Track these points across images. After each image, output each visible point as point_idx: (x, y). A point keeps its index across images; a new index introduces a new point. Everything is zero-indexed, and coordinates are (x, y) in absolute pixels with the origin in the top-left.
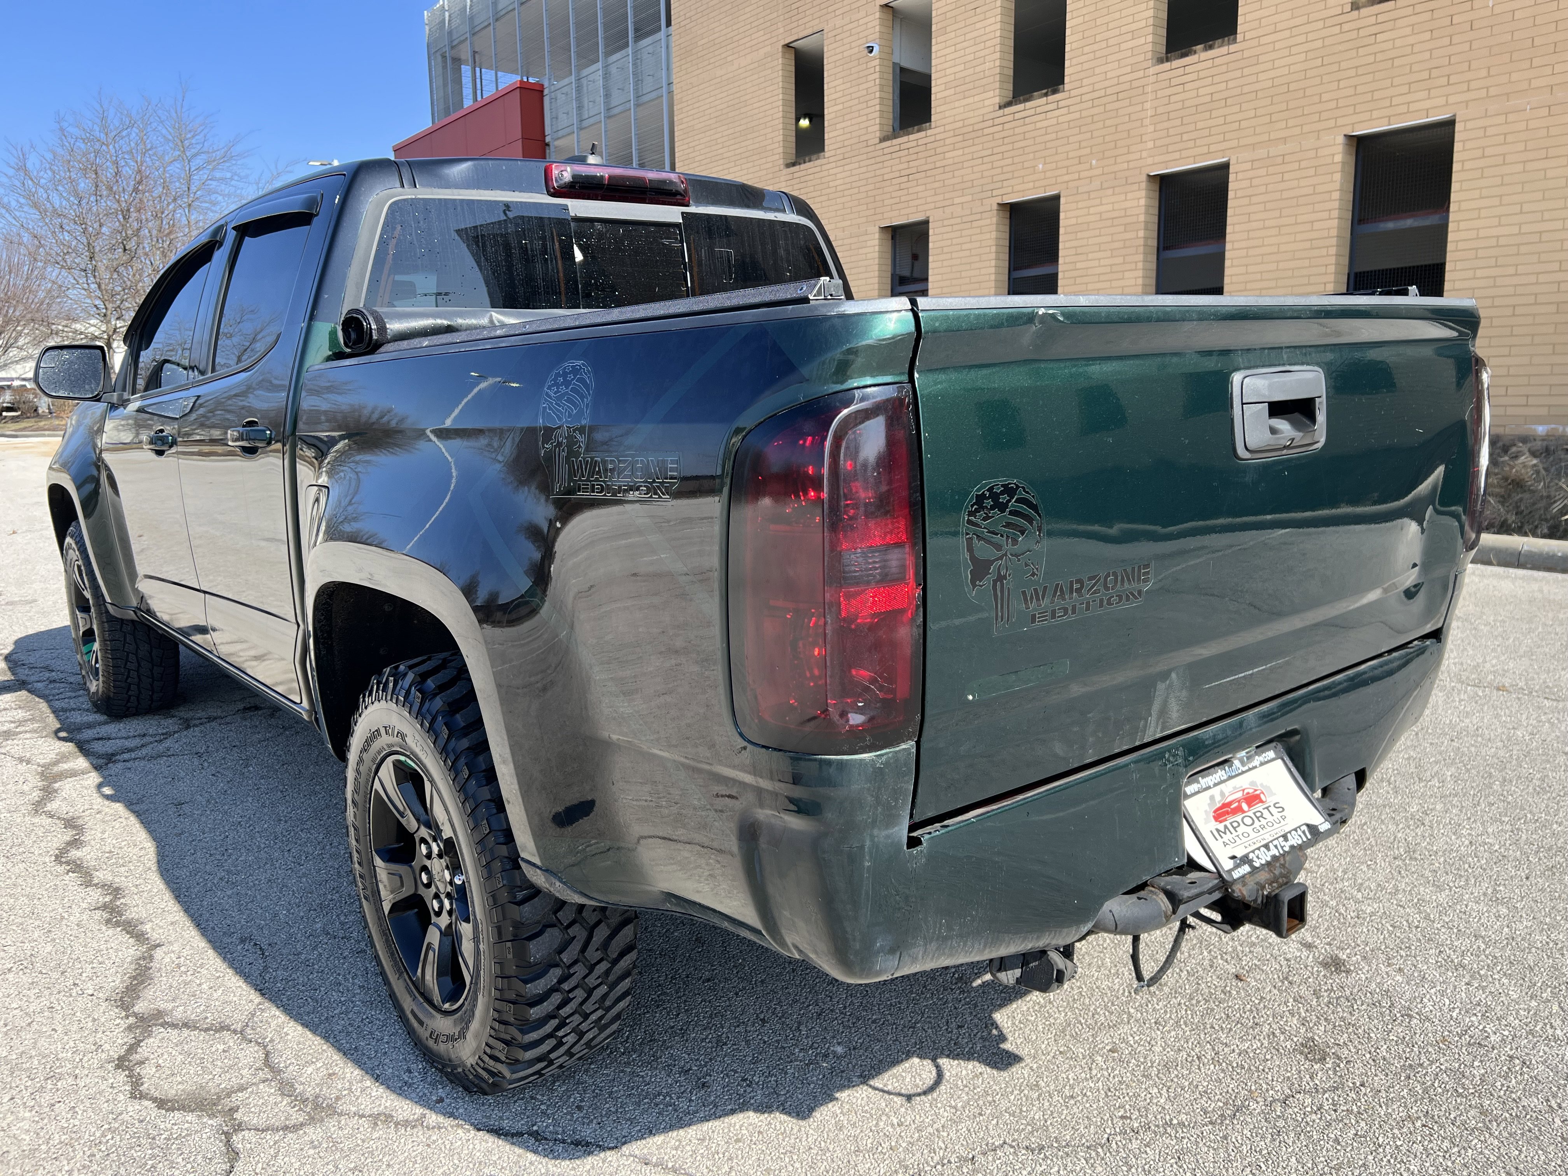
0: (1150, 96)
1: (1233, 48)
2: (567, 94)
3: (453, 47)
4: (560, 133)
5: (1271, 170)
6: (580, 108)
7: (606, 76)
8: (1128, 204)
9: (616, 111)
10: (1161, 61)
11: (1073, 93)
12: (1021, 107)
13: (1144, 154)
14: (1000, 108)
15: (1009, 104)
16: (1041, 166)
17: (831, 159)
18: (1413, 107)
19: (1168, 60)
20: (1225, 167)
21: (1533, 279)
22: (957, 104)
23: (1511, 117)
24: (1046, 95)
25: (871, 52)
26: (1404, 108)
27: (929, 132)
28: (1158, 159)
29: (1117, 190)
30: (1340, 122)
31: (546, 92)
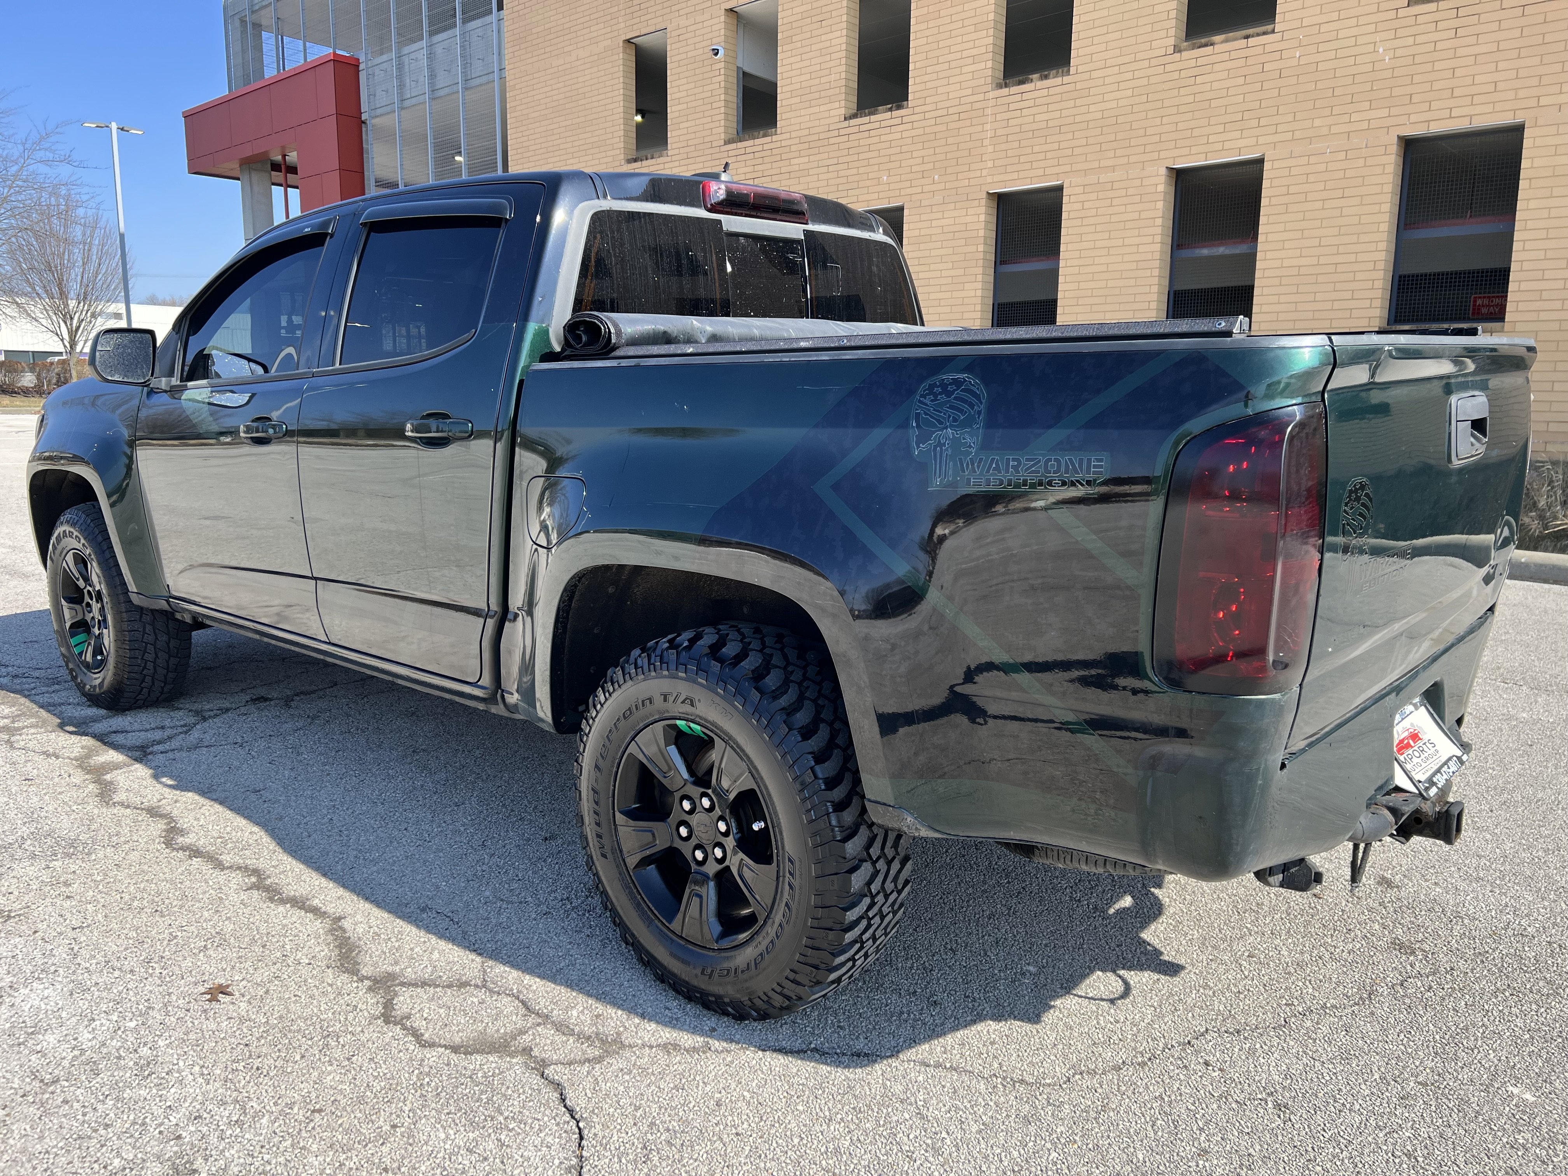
0: (990, 119)
1: (1066, 79)
2: (385, 71)
3: (253, 12)
4: (379, 112)
5: (1101, 195)
6: (401, 86)
7: (431, 56)
8: (968, 219)
9: (441, 93)
10: (1000, 86)
11: (917, 110)
12: (866, 119)
13: (985, 173)
14: (845, 119)
15: (854, 116)
16: (885, 178)
17: (674, 158)
18: (1227, 145)
19: (1006, 86)
20: (1059, 189)
21: (1328, 306)
22: (803, 112)
23: (1313, 159)
24: (891, 110)
25: (716, 54)
26: (1219, 146)
27: (775, 138)
28: (996, 178)
29: (958, 205)
30: (1163, 155)
31: (362, 67)
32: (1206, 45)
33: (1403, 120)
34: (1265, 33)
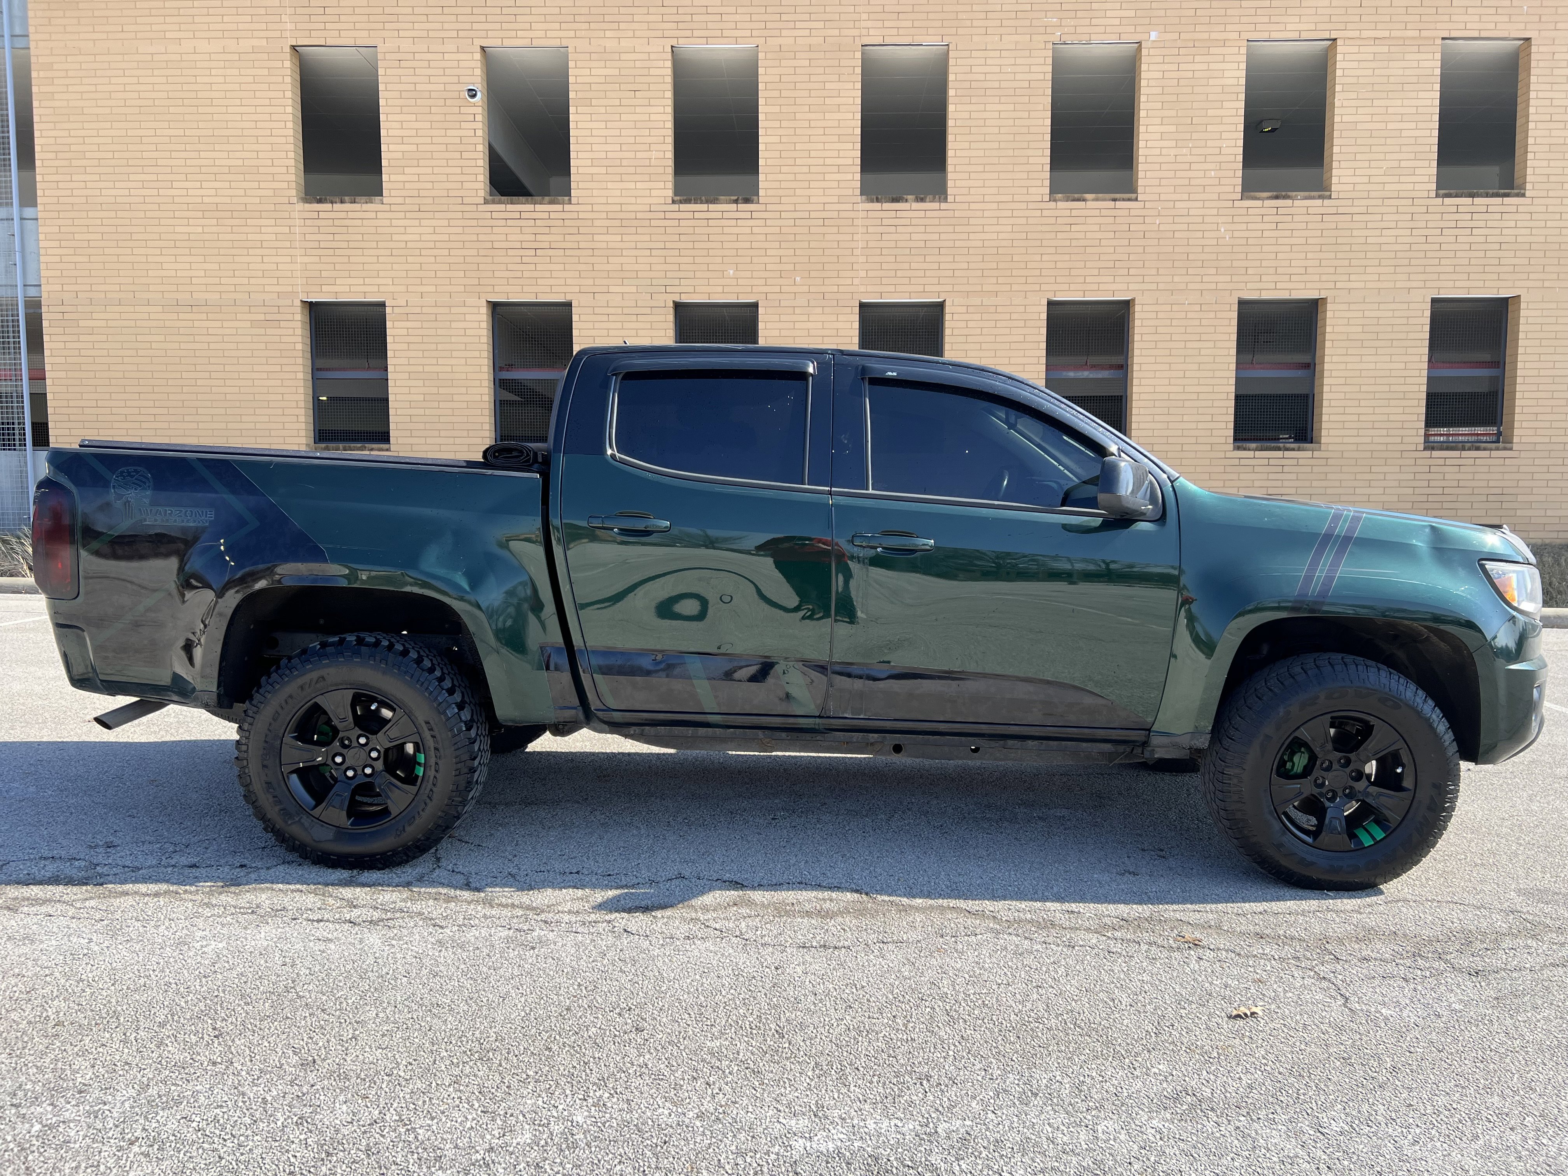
0: (861, 230)
1: (944, 206)
5: (985, 316)
8: (840, 325)
10: (869, 200)
11: (770, 207)
12: (698, 207)
13: (856, 281)
14: (674, 202)
16: (731, 272)
17: (396, 208)
18: (1102, 287)
19: (876, 201)
20: (941, 306)
22: (609, 185)
23: (1175, 308)
24: (736, 202)
25: (474, 96)
26: (1095, 287)
28: (870, 288)
29: (827, 310)
30: (1044, 287)
32: (1078, 200)
33: (1242, 286)
34: (1129, 200)
